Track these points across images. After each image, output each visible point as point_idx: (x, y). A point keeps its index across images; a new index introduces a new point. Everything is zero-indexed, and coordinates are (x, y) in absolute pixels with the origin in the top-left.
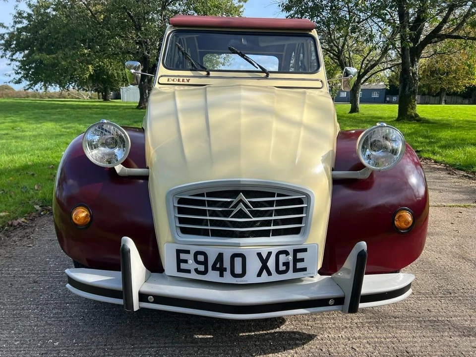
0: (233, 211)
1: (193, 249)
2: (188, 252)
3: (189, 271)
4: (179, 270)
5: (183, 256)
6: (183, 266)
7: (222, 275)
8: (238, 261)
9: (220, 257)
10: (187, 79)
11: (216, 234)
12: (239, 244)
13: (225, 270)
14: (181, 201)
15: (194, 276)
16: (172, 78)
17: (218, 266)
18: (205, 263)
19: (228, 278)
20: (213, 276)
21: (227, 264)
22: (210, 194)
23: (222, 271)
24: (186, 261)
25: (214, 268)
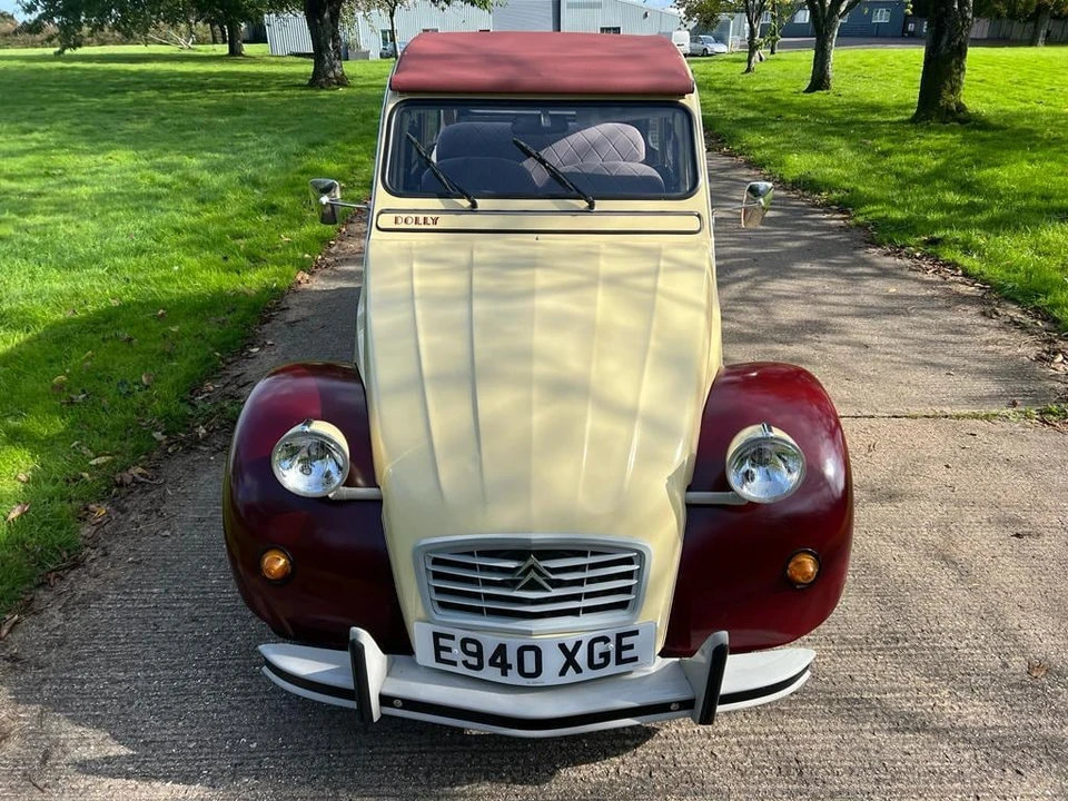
0: (520, 581)
1: (460, 634)
2: (452, 637)
3: (454, 663)
4: (438, 659)
5: (443, 642)
6: (444, 655)
7: (504, 673)
8: (529, 657)
9: (501, 649)
10: (434, 216)
12: (531, 632)
13: (510, 666)
14: (436, 562)
15: (461, 669)
16: (404, 216)
17: (499, 660)
18: (479, 654)
19: (514, 677)
20: (491, 673)
21: (512, 658)
22: (482, 554)
23: (505, 668)
25: (492, 663)
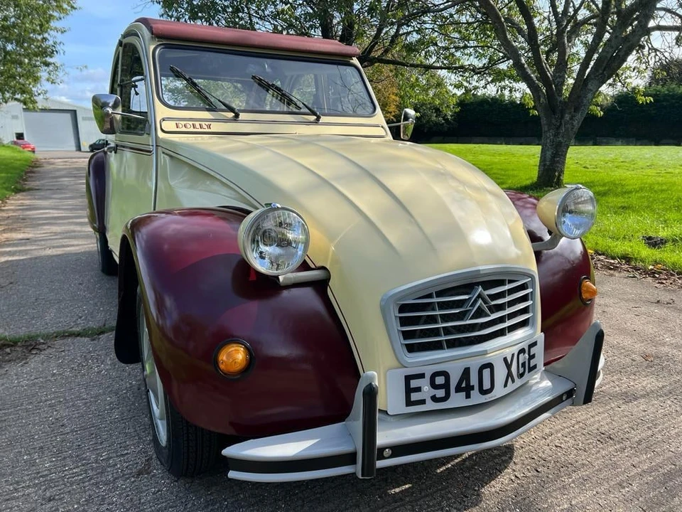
0: (471, 310)
1: (428, 371)
2: (422, 376)
3: (423, 402)
4: (409, 403)
5: (414, 383)
6: (414, 397)
7: (468, 396)
8: (486, 372)
9: (467, 372)
10: (207, 123)
11: (452, 344)
12: (486, 351)
13: (472, 388)
14: (403, 308)
15: (431, 406)
16: (183, 123)
17: (464, 385)
18: (446, 386)
19: (476, 398)
20: (457, 400)
21: (474, 380)
22: (440, 293)
23: (468, 390)
24: (418, 389)
25: (458, 389)
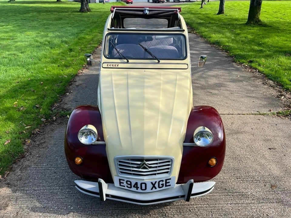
0: (141, 167)
1: (126, 180)
2: (124, 180)
3: (124, 186)
4: (120, 185)
5: (121, 181)
6: (122, 184)
7: (137, 189)
9: (136, 184)
10: (117, 64)
14: (120, 162)
15: (126, 188)
16: (109, 64)
17: (136, 186)
18: (131, 184)
19: (139, 190)
20: (134, 189)
21: (139, 186)
23: (137, 188)
24: (123, 183)
